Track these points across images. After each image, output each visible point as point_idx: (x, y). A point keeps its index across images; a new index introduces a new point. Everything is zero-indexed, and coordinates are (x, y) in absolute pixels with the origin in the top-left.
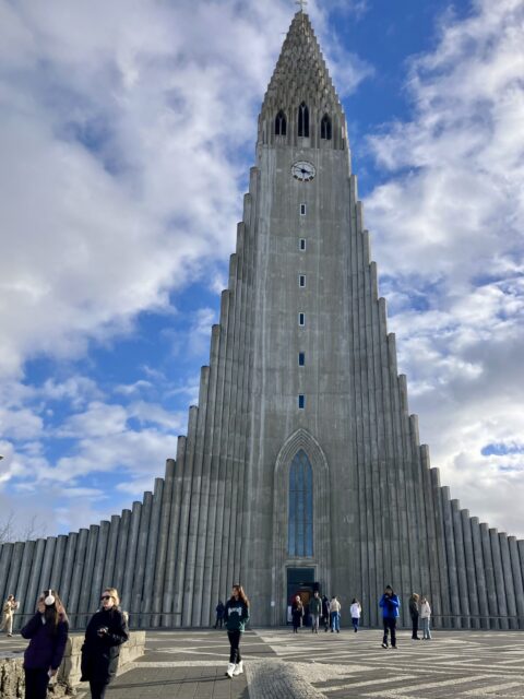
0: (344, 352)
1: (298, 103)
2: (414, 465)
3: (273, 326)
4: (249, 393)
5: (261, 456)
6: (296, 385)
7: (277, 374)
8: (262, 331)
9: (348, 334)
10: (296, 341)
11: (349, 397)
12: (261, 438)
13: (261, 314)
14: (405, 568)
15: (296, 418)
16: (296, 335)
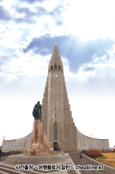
0: (63, 107)
1: (55, 64)
2: (72, 126)
3: (51, 104)
4: (47, 115)
5: (49, 125)
6: (55, 113)
7: (52, 112)
8: (49, 104)
9: (63, 104)
10: (55, 106)
11: (63, 115)
12: (49, 122)
13: (49, 101)
14: (71, 142)
15: (55, 119)
16: (55, 105)
